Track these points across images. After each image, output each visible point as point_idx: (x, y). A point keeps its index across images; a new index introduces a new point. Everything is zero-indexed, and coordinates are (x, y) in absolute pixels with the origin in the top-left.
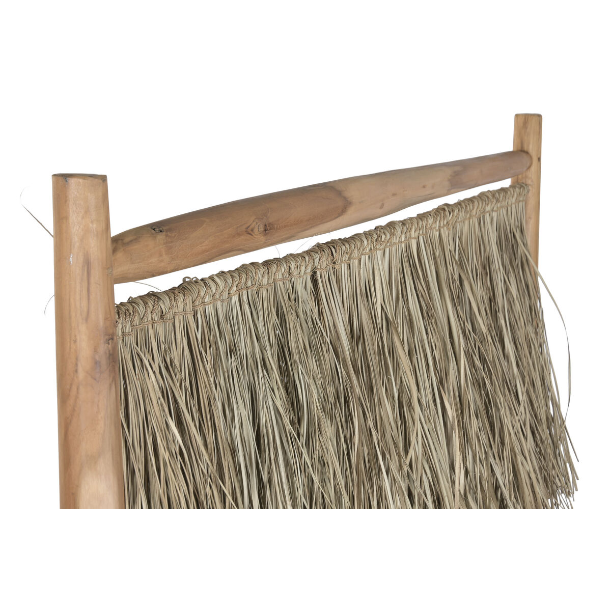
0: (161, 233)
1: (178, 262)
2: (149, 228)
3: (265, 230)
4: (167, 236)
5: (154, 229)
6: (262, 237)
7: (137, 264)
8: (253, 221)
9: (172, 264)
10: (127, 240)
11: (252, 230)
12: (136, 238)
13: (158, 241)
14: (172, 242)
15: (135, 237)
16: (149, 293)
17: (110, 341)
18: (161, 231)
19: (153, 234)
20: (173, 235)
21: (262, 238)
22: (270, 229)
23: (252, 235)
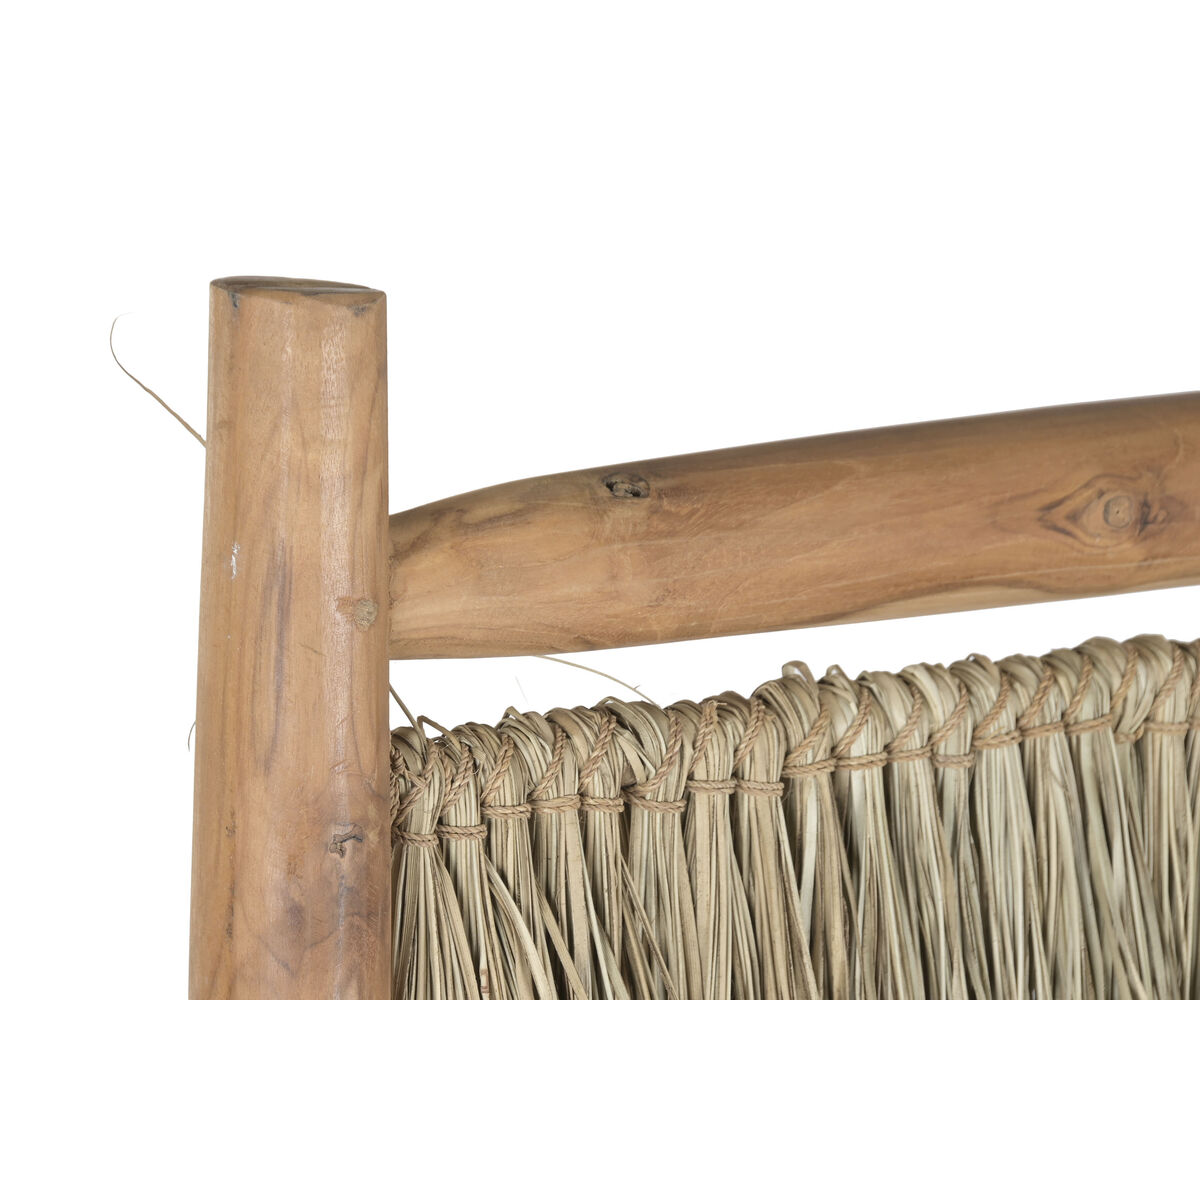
0: (636, 500)
1: (693, 603)
2: (594, 481)
3: (1143, 521)
4: (654, 511)
5: (610, 486)
6: (1127, 545)
7: (504, 598)
8: (1087, 485)
9: (668, 608)
10: (481, 512)
11: (1074, 517)
12: (520, 510)
13: (608, 526)
14: (671, 534)
15: (518, 506)
16: (603, 703)
17: (348, 845)
18: (636, 494)
19: (595, 501)
20: (685, 510)
21: (1130, 550)
22: (1169, 519)
23: (1068, 534)
